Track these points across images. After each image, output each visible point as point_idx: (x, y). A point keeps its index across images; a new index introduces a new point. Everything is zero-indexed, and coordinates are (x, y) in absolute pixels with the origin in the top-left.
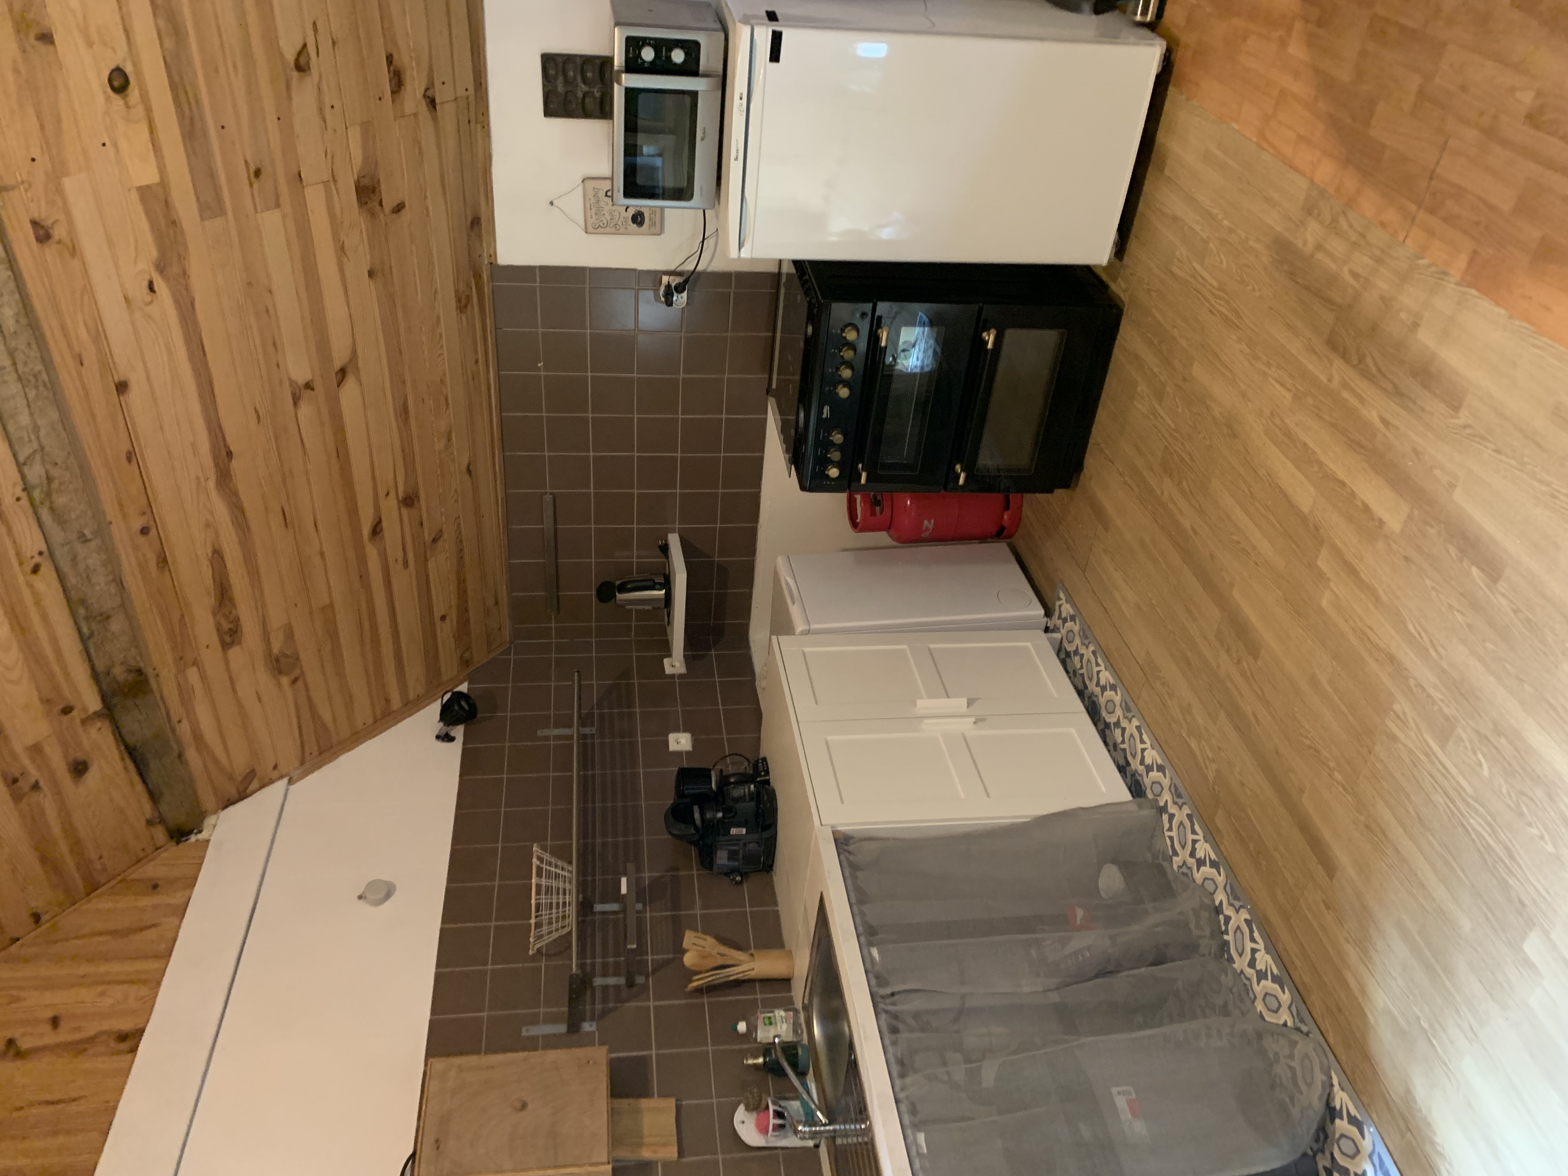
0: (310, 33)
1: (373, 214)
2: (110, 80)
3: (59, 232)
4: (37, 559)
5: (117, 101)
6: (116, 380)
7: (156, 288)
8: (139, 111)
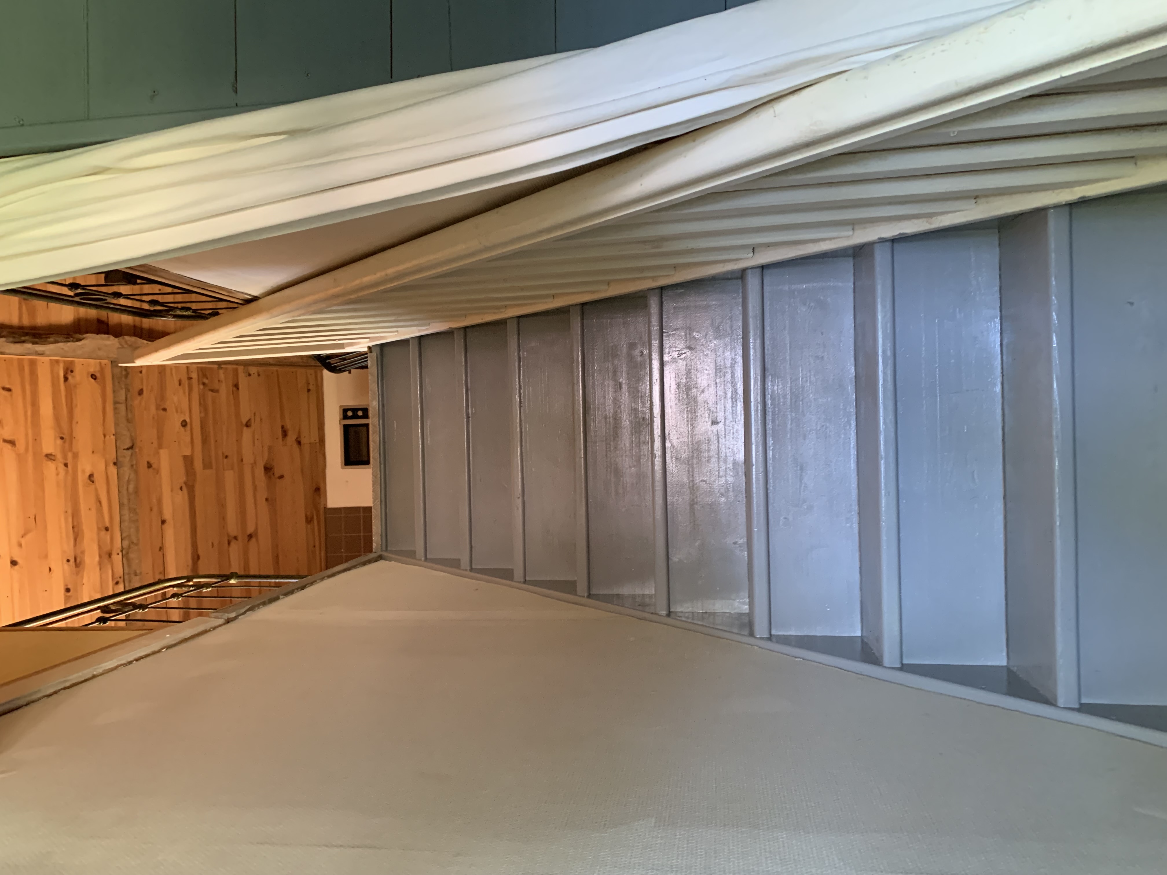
0: (253, 415)
1: (270, 478)
2: (182, 423)
3: (154, 466)
4: (118, 579)
5: (182, 429)
6: (162, 519)
7: (183, 489)
8: (189, 432)
